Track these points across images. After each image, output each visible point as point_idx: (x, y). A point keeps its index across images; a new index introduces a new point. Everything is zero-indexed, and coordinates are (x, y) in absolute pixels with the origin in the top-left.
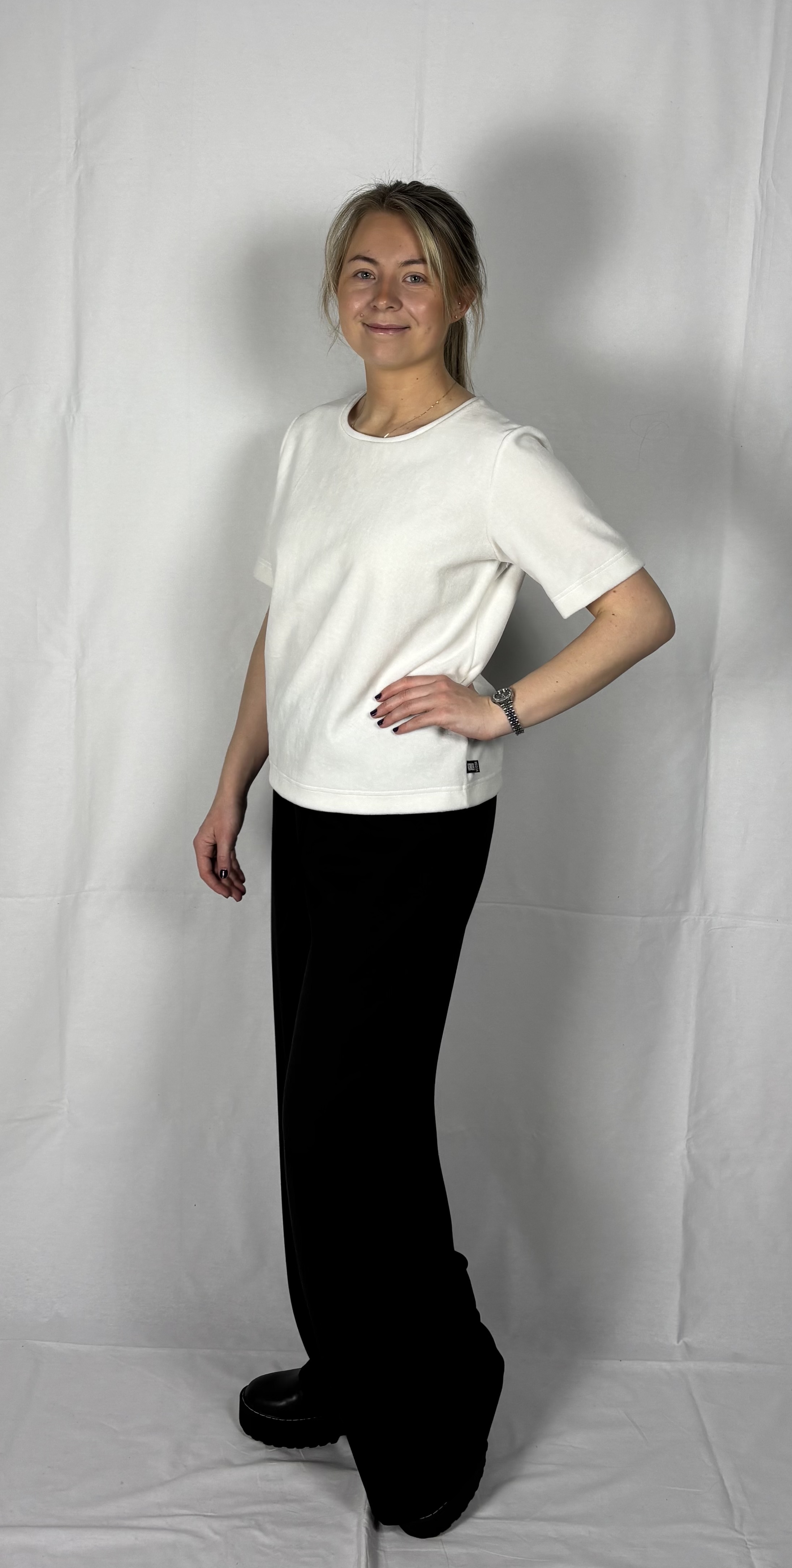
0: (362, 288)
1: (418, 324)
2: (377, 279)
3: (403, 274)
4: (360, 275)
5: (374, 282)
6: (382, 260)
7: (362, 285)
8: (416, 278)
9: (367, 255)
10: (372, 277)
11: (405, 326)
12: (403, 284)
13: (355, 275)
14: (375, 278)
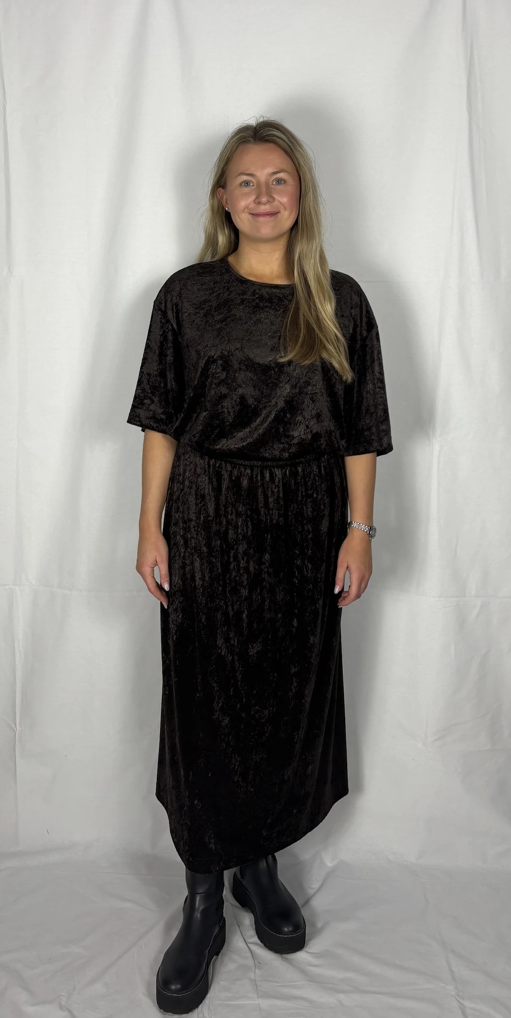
0: (247, 192)
1: (285, 209)
2: (255, 186)
3: (272, 180)
4: (243, 184)
5: (254, 187)
6: (258, 174)
7: (246, 190)
8: (279, 181)
9: (248, 173)
10: (251, 184)
11: (276, 211)
12: (272, 186)
13: (241, 184)
14: (254, 185)
